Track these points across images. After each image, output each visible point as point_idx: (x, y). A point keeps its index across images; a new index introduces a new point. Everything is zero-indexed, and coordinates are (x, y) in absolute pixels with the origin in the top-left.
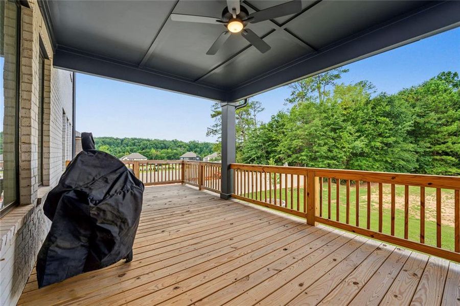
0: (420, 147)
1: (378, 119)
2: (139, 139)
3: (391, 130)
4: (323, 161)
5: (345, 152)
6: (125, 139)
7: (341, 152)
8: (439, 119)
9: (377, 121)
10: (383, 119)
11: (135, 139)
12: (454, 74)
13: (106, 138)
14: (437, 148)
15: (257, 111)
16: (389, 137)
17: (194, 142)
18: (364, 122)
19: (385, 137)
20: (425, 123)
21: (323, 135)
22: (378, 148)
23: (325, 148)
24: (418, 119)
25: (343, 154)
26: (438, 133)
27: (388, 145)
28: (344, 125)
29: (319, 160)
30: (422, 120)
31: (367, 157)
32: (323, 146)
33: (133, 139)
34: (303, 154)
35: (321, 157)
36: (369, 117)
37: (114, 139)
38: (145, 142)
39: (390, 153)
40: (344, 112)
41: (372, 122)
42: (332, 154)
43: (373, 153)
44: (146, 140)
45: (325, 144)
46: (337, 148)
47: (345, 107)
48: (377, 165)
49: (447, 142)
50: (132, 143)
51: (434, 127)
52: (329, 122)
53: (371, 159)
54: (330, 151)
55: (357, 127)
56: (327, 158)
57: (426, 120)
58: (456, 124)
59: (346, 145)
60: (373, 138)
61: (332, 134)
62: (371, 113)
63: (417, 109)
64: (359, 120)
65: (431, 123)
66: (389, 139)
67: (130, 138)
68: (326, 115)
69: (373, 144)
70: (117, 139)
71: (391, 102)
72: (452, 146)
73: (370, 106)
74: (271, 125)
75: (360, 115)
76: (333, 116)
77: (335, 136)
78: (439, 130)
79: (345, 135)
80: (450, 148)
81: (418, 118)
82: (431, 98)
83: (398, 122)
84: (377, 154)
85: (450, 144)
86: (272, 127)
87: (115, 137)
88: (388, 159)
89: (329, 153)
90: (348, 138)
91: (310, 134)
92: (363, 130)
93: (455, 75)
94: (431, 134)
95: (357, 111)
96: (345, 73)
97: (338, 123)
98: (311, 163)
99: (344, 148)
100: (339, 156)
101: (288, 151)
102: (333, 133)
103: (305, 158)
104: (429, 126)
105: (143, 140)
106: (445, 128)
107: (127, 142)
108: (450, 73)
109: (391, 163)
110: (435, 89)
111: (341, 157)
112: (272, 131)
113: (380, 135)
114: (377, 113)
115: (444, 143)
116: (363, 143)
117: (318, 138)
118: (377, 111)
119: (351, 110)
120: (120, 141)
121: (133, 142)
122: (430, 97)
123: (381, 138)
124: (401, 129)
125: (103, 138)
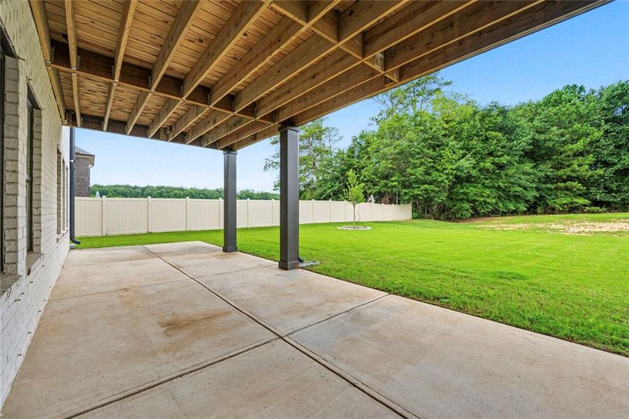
0: (540, 171)
1: (487, 134)
2: (168, 188)
3: (503, 147)
4: (419, 187)
5: (446, 174)
6: (146, 188)
7: (442, 174)
8: (562, 135)
9: (486, 137)
10: (494, 133)
11: (163, 187)
12: (580, 88)
13: (120, 186)
14: (561, 172)
15: (333, 142)
16: (502, 155)
17: (247, 191)
18: (470, 138)
19: (498, 156)
20: (545, 140)
21: (419, 154)
22: (488, 171)
23: (421, 169)
24: (537, 136)
25: (445, 177)
26: (561, 153)
27: (501, 167)
28: (445, 140)
29: (414, 185)
30: (542, 137)
31: (474, 182)
32: (419, 167)
33: (159, 188)
34: (393, 179)
35: (417, 182)
36: (477, 132)
37: (132, 188)
38: (178, 192)
39: (503, 177)
40: (446, 126)
41: (481, 138)
42: (430, 178)
43: (482, 177)
44: (178, 189)
45: (422, 164)
46: (437, 170)
47: (446, 119)
48: (488, 191)
49: (573, 164)
50: (158, 193)
51: (556, 145)
52: (427, 136)
53: (479, 185)
54: (427, 173)
55: (462, 143)
56: (424, 183)
57: (547, 137)
58: (582, 140)
59: (449, 166)
60: (483, 159)
61: (431, 152)
62: (479, 126)
63: (536, 123)
64: (465, 134)
65: (553, 141)
66: (502, 158)
67: (155, 186)
68: (422, 128)
69: (482, 164)
70: (136, 188)
71: (503, 112)
72: (578, 168)
73: (477, 117)
74: (352, 150)
75: (465, 127)
76: (431, 129)
77: (435, 154)
78: (562, 149)
79: (447, 152)
80: (576, 172)
81: (537, 134)
82: (553, 110)
83: (512, 137)
84: (486, 179)
85: (575, 166)
86: (353, 152)
87: (133, 185)
88: (500, 184)
89: (427, 177)
90: (451, 157)
91: (401, 152)
92: (470, 147)
93: (582, 89)
94: (552, 156)
95: (462, 123)
96: (447, 86)
97: (438, 138)
98: (404, 190)
99: (445, 169)
100: (440, 179)
101: (373, 176)
102: (431, 150)
103: (395, 183)
104: (550, 144)
105: (174, 189)
106: (570, 146)
107: (150, 191)
108: (575, 86)
109: (504, 190)
110: (557, 100)
111: (442, 182)
112: (353, 157)
113: (491, 154)
114: (487, 127)
115: (569, 166)
116: (469, 162)
117: (412, 156)
118: (487, 124)
119: (454, 124)
120: (140, 191)
121: (160, 191)
122: (550, 109)
123: (492, 158)
124: (516, 146)
125: (115, 186)
